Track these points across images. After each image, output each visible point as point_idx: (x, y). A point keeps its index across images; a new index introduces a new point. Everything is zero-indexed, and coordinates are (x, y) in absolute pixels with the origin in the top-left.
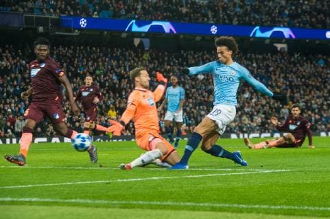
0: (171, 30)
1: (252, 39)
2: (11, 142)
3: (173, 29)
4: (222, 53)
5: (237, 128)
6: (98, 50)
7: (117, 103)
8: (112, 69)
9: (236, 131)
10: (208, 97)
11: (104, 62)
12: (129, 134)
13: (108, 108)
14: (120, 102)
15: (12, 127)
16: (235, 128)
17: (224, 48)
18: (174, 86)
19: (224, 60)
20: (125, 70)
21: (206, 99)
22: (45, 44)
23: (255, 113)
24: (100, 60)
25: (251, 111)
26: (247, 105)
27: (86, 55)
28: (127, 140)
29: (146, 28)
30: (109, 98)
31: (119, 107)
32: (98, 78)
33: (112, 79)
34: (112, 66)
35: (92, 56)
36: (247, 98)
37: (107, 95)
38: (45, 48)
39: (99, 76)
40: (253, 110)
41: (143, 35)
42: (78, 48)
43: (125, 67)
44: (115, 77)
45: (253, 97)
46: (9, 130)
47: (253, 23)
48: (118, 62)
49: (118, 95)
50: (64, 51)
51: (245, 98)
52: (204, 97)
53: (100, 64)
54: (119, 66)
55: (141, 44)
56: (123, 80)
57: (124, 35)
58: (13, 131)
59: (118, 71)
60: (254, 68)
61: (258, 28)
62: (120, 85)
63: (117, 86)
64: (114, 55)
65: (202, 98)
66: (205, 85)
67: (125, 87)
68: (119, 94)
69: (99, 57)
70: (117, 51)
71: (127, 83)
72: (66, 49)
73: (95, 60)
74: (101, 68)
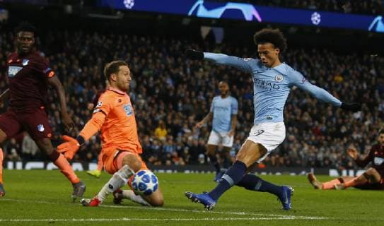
0: (254, 17)
1: (371, 35)
2: (15, 166)
3: (257, 16)
4: (266, 53)
5: (340, 162)
6: (149, 42)
7: (169, 117)
8: (167, 69)
9: (337, 165)
10: (301, 116)
11: (155, 58)
12: (183, 163)
13: (156, 124)
14: (173, 117)
15: (18, 146)
16: (336, 162)
17: (268, 46)
18: (224, 96)
19: (269, 62)
20: (185, 71)
21: (298, 118)
22: (30, 30)
23: (368, 141)
24: (150, 55)
25: (363, 138)
26: (356, 128)
27: (130, 48)
28: (178, 171)
29: (217, 13)
30: (158, 110)
31: (172, 123)
32: (145, 82)
33: (165, 84)
34: (166, 66)
35: (139, 50)
36: (358, 119)
37: (156, 106)
38: (29, 36)
39: (147, 78)
40: (365, 136)
41: (214, 22)
42: (120, 38)
43: (185, 67)
44: (169, 82)
45: (368, 117)
46: (14, 151)
47: (374, 11)
48: (176, 60)
49: (171, 107)
50: (100, 42)
51: (355, 119)
52: (295, 114)
53: (150, 61)
54: (176, 66)
55: (211, 35)
56: (180, 86)
57: (186, 21)
58: (19, 151)
59: (174, 72)
60: (372, 75)
61: (379, 18)
62: (175, 92)
63: (171, 94)
64: (171, 49)
65: (293, 117)
66: (298, 98)
67: (183, 95)
68: (173, 104)
69: (149, 51)
70: (176, 43)
71: (186, 90)
72: (104, 38)
73: (143, 56)
74: (150, 66)
